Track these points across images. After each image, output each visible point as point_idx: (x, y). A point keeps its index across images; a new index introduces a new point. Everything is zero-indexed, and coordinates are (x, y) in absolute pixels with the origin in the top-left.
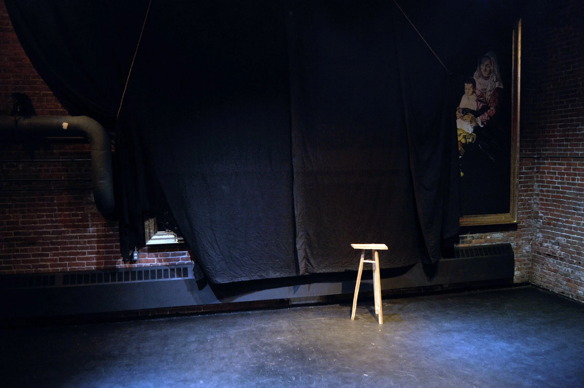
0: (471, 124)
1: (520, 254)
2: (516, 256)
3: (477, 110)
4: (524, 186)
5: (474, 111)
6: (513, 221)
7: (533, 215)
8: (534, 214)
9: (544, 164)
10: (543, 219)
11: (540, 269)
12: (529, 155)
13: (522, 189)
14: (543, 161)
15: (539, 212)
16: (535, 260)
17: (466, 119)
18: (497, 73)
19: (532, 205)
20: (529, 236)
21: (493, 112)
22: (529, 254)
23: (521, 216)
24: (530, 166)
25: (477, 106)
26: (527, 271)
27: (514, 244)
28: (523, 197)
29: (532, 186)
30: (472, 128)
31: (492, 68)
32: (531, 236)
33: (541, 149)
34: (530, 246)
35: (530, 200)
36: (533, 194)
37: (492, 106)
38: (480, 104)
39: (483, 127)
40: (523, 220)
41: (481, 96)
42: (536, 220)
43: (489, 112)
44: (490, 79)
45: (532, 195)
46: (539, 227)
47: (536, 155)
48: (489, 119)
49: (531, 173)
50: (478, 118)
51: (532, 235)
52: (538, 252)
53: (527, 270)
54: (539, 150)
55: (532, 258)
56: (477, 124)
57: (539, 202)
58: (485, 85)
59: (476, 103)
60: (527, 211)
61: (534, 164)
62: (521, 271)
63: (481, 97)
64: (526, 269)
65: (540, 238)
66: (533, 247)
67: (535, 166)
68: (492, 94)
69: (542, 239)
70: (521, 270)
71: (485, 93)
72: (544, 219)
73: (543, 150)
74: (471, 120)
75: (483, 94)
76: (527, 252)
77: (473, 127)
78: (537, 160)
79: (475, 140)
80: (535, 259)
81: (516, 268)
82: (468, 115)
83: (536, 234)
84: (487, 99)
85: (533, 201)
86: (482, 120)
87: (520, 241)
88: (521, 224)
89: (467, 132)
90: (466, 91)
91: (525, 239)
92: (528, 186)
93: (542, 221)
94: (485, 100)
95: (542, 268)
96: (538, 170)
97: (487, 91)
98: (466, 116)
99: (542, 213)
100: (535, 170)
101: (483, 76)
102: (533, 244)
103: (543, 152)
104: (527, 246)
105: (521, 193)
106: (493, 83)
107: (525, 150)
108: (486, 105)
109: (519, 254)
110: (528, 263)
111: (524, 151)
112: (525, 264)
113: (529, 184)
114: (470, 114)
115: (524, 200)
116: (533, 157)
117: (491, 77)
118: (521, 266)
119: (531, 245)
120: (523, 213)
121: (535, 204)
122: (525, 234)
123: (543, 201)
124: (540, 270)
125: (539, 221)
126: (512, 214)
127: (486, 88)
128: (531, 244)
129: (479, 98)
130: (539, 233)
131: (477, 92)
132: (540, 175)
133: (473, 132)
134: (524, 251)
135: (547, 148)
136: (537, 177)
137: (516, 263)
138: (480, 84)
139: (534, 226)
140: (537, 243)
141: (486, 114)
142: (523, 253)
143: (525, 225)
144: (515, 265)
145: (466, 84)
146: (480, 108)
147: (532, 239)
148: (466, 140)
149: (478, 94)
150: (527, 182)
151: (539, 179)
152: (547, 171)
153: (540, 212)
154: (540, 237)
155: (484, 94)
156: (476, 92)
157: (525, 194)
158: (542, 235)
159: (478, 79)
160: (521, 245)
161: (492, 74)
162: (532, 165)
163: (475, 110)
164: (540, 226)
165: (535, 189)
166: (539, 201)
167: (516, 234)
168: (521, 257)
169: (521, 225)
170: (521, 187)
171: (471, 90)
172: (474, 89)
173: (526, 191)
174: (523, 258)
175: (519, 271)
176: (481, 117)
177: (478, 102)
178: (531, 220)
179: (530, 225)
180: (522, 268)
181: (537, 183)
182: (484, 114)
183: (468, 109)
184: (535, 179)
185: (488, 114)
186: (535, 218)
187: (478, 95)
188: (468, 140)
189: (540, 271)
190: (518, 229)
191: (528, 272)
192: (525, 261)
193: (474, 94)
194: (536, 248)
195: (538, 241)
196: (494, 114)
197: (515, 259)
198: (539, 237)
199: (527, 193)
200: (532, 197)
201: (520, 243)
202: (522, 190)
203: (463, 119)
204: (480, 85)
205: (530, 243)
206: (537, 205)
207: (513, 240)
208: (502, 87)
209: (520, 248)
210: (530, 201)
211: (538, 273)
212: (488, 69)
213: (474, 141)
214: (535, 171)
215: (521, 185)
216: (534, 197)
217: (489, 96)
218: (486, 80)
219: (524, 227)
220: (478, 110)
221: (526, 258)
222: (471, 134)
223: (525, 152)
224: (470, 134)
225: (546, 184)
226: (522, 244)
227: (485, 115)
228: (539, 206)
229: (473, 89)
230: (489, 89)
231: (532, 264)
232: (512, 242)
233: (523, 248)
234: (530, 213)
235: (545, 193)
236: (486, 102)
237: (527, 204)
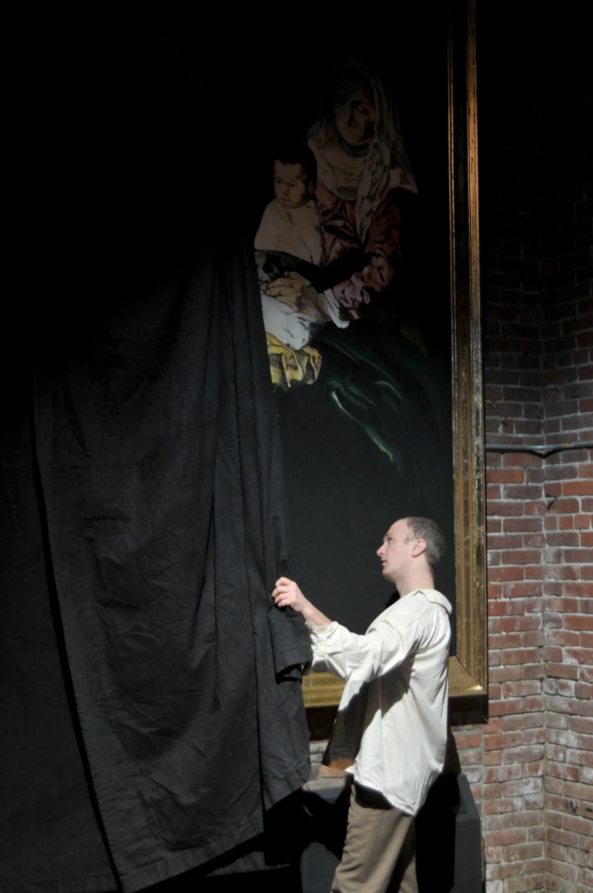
0: (301, 315)
1: (503, 816)
2: (491, 824)
3: (321, 264)
4: (507, 558)
5: (312, 265)
6: (468, 687)
7: (542, 663)
8: (546, 661)
9: (572, 473)
10: (578, 677)
11: (577, 871)
12: (519, 441)
13: (501, 566)
14: (568, 464)
15: (564, 653)
16: (559, 835)
17: (280, 295)
18: (393, 136)
19: (540, 628)
20: (532, 742)
21: (382, 278)
22: (535, 811)
23: (501, 670)
24: (524, 484)
25: (324, 249)
26: (534, 879)
27: (481, 777)
28: (505, 597)
29: (536, 557)
30: (306, 328)
31: (374, 116)
32: (539, 743)
33: (560, 421)
34: (539, 781)
35: (530, 608)
36: (540, 585)
37: (378, 252)
38: (333, 243)
39: (347, 329)
40: (509, 683)
41: (336, 212)
42: (554, 684)
43: (369, 276)
44: (370, 154)
45: (535, 591)
46: (565, 707)
47: (542, 444)
48: (368, 301)
49: (529, 509)
50: (328, 293)
51: (542, 740)
52: (566, 802)
53: (533, 875)
54: (553, 427)
55: (547, 827)
56: (325, 315)
57: (560, 615)
58: (352, 174)
59: (318, 236)
60: (522, 648)
61: (535, 476)
62: (511, 879)
63: (337, 217)
64: (529, 872)
65: (571, 750)
66: (548, 785)
67: (542, 484)
68: (377, 210)
69: (578, 752)
70: (509, 876)
71: (353, 203)
72: (582, 675)
73: (569, 424)
74: (299, 298)
75: (344, 207)
76: (528, 805)
77: (307, 324)
78: (548, 463)
79: (316, 374)
80: (557, 830)
81: (489, 870)
82: (288, 277)
83: (557, 736)
84: (361, 224)
85: (542, 612)
86: (342, 301)
87: (502, 762)
88: (502, 700)
89: (285, 342)
90: (279, 189)
91: (519, 755)
92: (523, 558)
93: (576, 686)
94: (351, 228)
95: (583, 865)
96: (551, 499)
97: (359, 200)
98: (278, 282)
99: (575, 654)
100: (544, 499)
101: (341, 140)
102: (548, 775)
103: (567, 432)
104: (527, 784)
105: (498, 583)
106: (381, 169)
107: (505, 424)
108: (357, 247)
109: (502, 813)
110: (535, 846)
111: (501, 429)
112: (524, 853)
113: (523, 549)
114: (293, 274)
115: (509, 609)
116: (532, 452)
117: (371, 148)
118: (511, 861)
119: (542, 776)
120: (507, 656)
121: (548, 622)
122: (518, 735)
123: (576, 611)
124: (576, 873)
125: (564, 687)
126: (464, 661)
127: (354, 184)
128: (540, 773)
129: (331, 219)
130: (566, 729)
131: (320, 194)
132: (558, 516)
133: (307, 345)
134: (518, 803)
135: (579, 414)
136: (551, 523)
137: (491, 849)
138: (333, 168)
139: (548, 706)
140: (562, 768)
141: (359, 285)
142: (514, 810)
143: (517, 702)
144: (488, 859)
145: (278, 165)
146: (333, 256)
147: (542, 757)
148: (283, 374)
149: (323, 206)
150: (515, 542)
151: (558, 531)
152: (584, 497)
153: (568, 651)
154: (573, 745)
155: (348, 207)
156: (318, 196)
157: (511, 584)
158: (580, 738)
159: (323, 148)
160: (505, 779)
161: (376, 140)
162: (532, 482)
163: (316, 261)
164: (570, 705)
165: (546, 569)
166: (562, 612)
167: (486, 739)
168: (506, 824)
169: (503, 704)
170: (495, 562)
171: (299, 189)
172: (310, 184)
173: (517, 575)
174: (516, 828)
175: (503, 880)
176: (338, 289)
177: (326, 235)
178: (538, 683)
179: (534, 704)
180: (514, 867)
181: (550, 545)
182: (349, 278)
183: (287, 255)
184: (544, 532)
185: (362, 279)
186: (550, 677)
187: (325, 209)
188: (289, 374)
189: (576, 878)
190: (491, 720)
191: (537, 884)
192: (522, 838)
193: (312, 203)
194: (560, 790)
195: (564, 761)
196: (385, 284)
197: (484, 834)
198: (568, 747)
199: (519, 582)
200: (537, 596)
201: (501, 771)
202: (499, 570)
203: (268, 292)
204: (333, 171)
205: (536, 771)
206: (554, 625)
207: (477, 761)
208: (412, 187)
209: (504, 788)
210: (529, 612)
211: (570, 883)
212: (361, 119)
213: (313, 376)
214: (542, 503)
215: (498, 554)
216: (546, 597)
217: (368, 214)
218: (355, 156)
219: (512, 709)
220: (328, 264)
221: (526, 830)
222: (300, 352)
223: (505, 431)
224: (296, 351)
225: (581, 548)
226: (510, 773)
227: (351, 282)
228: (562, 630)
229: (306, 183)
230: (364, 190)
231: (549, 851)
232: (473, 770)
233: (512, 792)
234: (531, 656)
235: (579, 581)
236: (356, 239)
237: (518, 623)
